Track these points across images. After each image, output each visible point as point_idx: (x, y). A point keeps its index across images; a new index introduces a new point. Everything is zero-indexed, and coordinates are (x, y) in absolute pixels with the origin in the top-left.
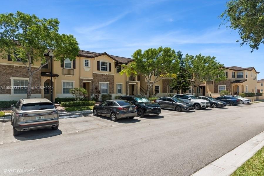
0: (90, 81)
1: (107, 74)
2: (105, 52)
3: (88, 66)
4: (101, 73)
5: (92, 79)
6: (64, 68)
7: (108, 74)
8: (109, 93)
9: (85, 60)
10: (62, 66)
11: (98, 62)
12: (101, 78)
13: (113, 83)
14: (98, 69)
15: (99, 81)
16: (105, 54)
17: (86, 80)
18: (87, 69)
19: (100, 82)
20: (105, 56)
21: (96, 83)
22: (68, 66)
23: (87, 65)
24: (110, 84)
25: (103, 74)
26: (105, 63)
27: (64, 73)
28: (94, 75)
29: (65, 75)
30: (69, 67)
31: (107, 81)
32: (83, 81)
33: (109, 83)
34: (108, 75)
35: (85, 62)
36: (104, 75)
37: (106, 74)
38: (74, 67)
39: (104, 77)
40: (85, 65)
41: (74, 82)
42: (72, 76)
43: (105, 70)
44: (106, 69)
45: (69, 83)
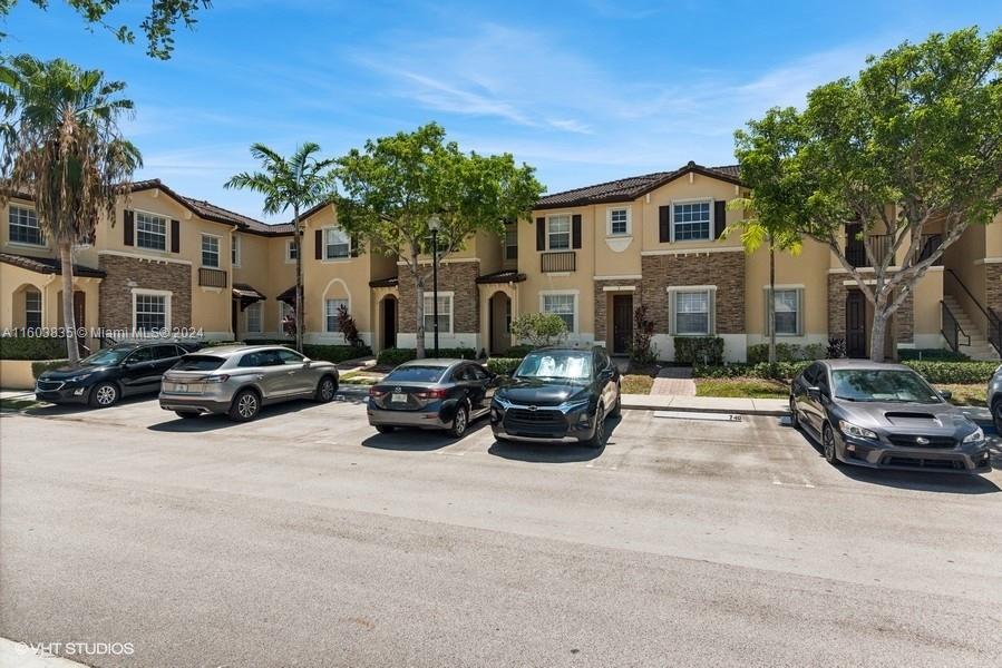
0: (633, 288)
1: (703, 251)
2: (691, 163)
3: (624, 230)
4: (676, 252)
5: (640, 277)
6: (547, 250)
7: (708, 251)
8: (718, 332)
9: (614, 213)
10: (540, 246)
11: (664, 211)
12: (675, 272)
13: (741, 284)
14: (664, 237)
15: (668, 284)
16: (692, 168)
17: (615, 285)
18: (619, 244)
19: (669, 289)
20: (691, 180)
21: (653, 293)
22: (559, 242)
23: (619, 228)
24: (719, 293)
25: (686, 252)
26: (696, 207)
27: (546, 267)
28: (649, 263)
29: (549, 274)
30: (562, 246)
31: (706, 282)
32: (605, 289)
33: (715, 287)
34: (711, 255)
35: (614, 219)
36: (691, 256)
37: (697, 251)
38: (577, 244)
39: (691, 267)
40: (614, 231)
41: (575, 292)
42: (568, 273)
43: (697, 236)
44: (699, 232)
45: (563, 297)
